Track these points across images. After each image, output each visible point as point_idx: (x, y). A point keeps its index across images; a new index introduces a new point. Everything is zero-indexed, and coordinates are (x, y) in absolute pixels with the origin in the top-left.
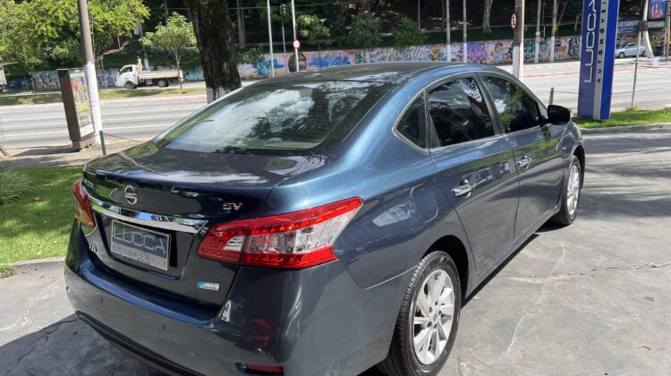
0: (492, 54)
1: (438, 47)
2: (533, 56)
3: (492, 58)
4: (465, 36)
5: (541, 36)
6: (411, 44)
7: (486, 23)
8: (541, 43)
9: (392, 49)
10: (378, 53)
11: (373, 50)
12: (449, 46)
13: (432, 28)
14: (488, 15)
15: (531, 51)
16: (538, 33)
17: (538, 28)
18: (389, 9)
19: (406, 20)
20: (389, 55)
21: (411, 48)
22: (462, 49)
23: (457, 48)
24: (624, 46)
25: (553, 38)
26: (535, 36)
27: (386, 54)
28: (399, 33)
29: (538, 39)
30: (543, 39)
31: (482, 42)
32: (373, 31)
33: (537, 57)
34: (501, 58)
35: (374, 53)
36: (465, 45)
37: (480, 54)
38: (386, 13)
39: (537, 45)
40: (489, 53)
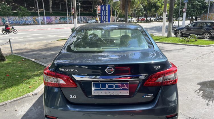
0: (54, 20)
1: (35, 17)
2: (67, 22)
3: (54, 22)
4: (45, 14)
5: (69, 16)
6: (25, 16)
7: (51, 10)
8: (69, 18)
9: (17, 17)
10: (12, 18)
11: (9, 17)
12: (39, 17)
13: (31, 11)
14: (51, 8)
15: (66, 20)
16: (68, 15)
17: (67, 13)
18: (13, 2)
19: (22, 7)
20: (16, 19)
21: (25, 17)
22: (44, 18)
23: (42, 18)
24: (91, 20)
25: (72, 16)
26: (67, 16)
27: (15, 19)
28: (20, 11)
29: (68, 17)
30: (69, 17)
31: (50, 16)
32: (9, 10)
33: (68, 22)
34: (57, 22)
35: (9, 18)
36: (45, 17)
37: (50, 20)
38: (11, 4)
39: (68, 18)
40: (53, 20)
